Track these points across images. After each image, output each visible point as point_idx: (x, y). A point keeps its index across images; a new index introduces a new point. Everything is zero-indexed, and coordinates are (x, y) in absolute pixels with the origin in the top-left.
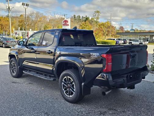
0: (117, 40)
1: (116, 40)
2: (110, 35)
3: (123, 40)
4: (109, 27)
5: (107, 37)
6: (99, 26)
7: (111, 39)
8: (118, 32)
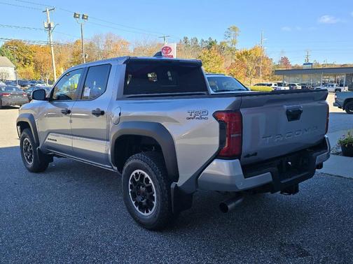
0: (275, 85)
1: (273, 86)
2: (261, 75)
3: (289, 85)
4: (258, 60)
5: (255, 81)
6: (238, 57)
7: (264, 85)
8: (277, 69)
